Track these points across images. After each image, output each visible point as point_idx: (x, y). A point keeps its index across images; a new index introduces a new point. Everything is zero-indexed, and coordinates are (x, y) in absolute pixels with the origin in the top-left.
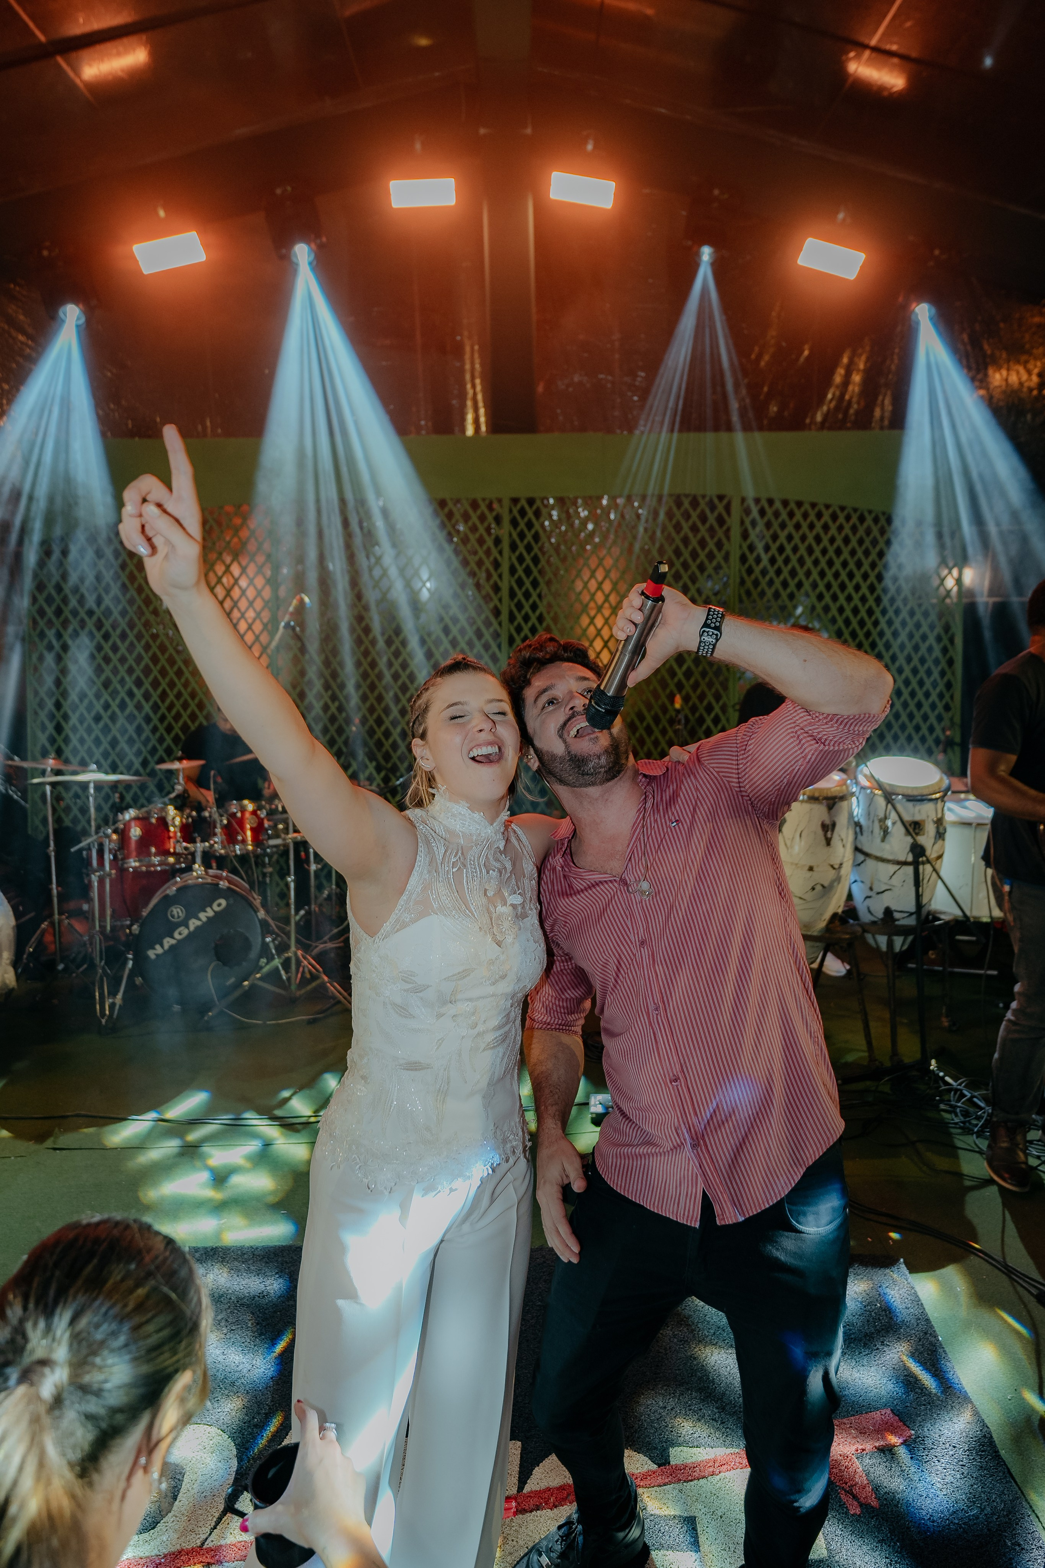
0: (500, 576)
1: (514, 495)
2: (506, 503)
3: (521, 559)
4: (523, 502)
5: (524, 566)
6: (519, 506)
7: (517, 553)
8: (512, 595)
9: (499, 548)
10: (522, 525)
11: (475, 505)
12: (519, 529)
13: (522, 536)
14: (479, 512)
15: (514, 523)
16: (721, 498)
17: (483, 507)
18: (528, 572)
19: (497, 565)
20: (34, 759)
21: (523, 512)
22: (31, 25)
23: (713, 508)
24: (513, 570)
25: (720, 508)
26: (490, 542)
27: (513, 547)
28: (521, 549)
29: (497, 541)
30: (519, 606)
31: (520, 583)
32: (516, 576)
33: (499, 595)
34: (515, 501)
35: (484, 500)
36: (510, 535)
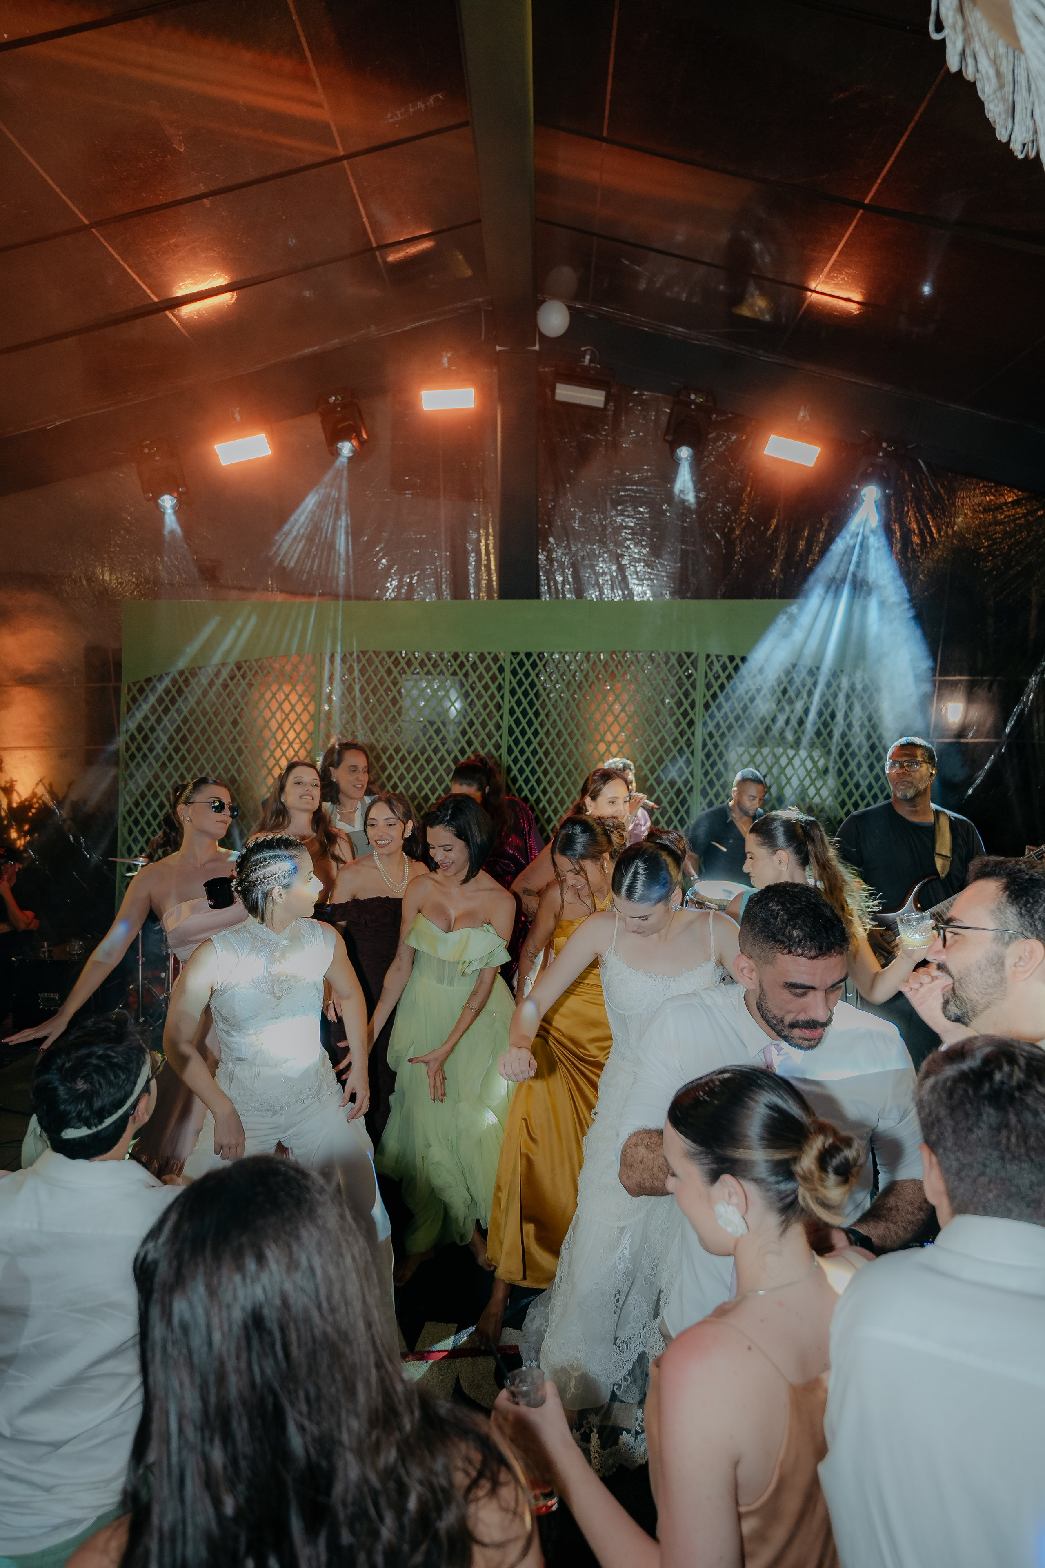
0: (501, 717)
1: (515, 650)
2: (510, 656)
3: (519, 703)
4: (522, 656)
5: (521, 708)
6: (518, 659)
7: (516, 698)
8: (511, 732)
9: (501, 693)
10: (521, 674)
11: (482, 657)
12: (518, 678)
13: (520, 683)
14: (485, 663)
15: (514, 673)
16: (689, 655)
17: (489, 659)
18: (524, 713)
19: (498, 707)
20: (123, 857)
21: (521, 664)
22: (148, 291)
23: (681, 663)
24: (512, 712)
25: (688, 663)
26: (493, 688)
27: (513, 692)
28: (519, 693)
29: (500, 688)
30: (517, 742)
31: (518, 722)
32: (515, 717)
33: (500, 733)
34: (515, 654)
35: (489, 653)
36: (511, 682)
